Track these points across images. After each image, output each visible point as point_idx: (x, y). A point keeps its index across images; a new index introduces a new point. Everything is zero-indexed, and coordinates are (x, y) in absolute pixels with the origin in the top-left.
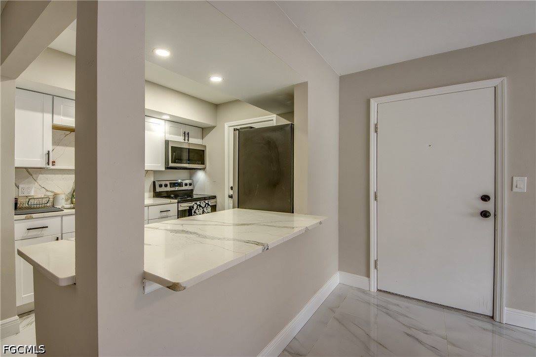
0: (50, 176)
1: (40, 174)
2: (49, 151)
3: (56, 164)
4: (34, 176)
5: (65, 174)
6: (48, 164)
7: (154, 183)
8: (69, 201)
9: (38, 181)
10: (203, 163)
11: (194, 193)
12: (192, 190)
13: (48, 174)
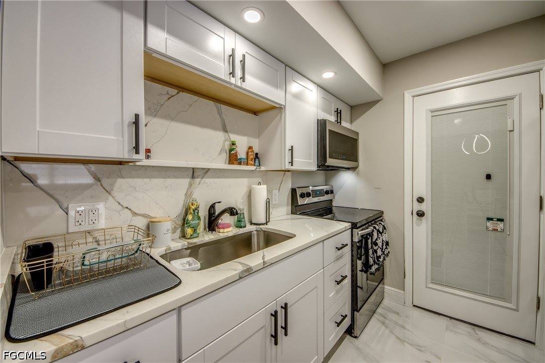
0: (138, 182)
1: (118, 178)
2: (137, 116)
3: (151, 154)
4: (105, 182)
5: (169, 177)
6: (137, 149)
7: (294, 191)
8: (178, 233)
9: (115, 193)
10: (356, 159)
11: (334, 204)
12: (331, 201)
13: (138, 177)
